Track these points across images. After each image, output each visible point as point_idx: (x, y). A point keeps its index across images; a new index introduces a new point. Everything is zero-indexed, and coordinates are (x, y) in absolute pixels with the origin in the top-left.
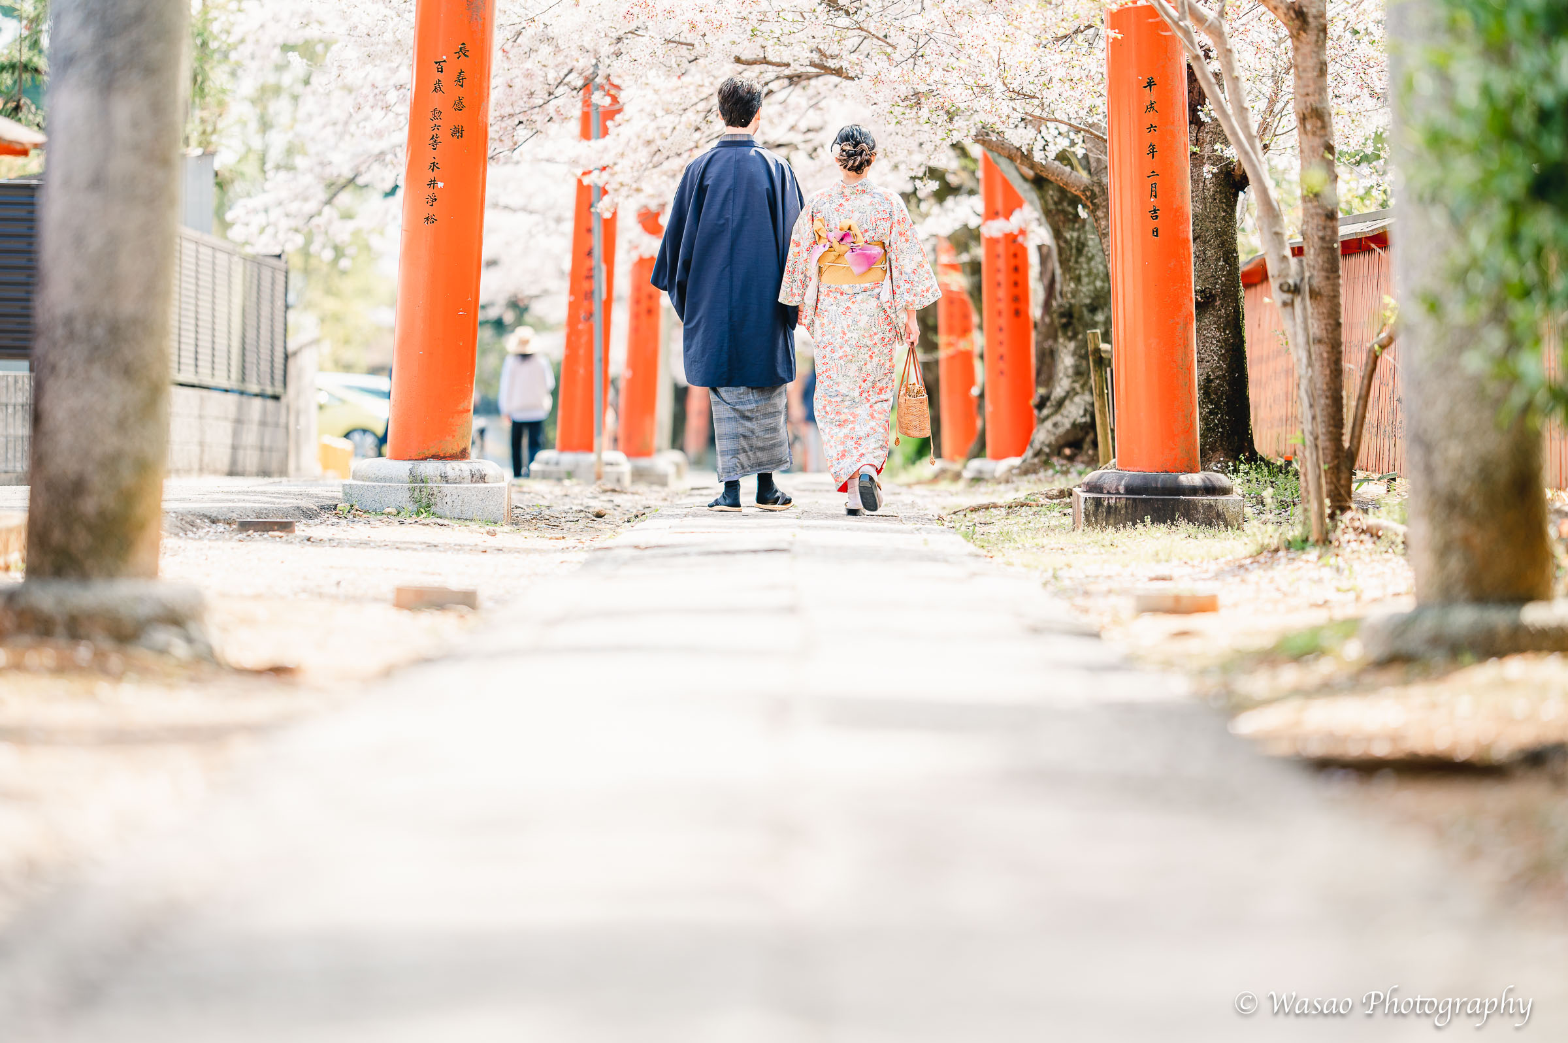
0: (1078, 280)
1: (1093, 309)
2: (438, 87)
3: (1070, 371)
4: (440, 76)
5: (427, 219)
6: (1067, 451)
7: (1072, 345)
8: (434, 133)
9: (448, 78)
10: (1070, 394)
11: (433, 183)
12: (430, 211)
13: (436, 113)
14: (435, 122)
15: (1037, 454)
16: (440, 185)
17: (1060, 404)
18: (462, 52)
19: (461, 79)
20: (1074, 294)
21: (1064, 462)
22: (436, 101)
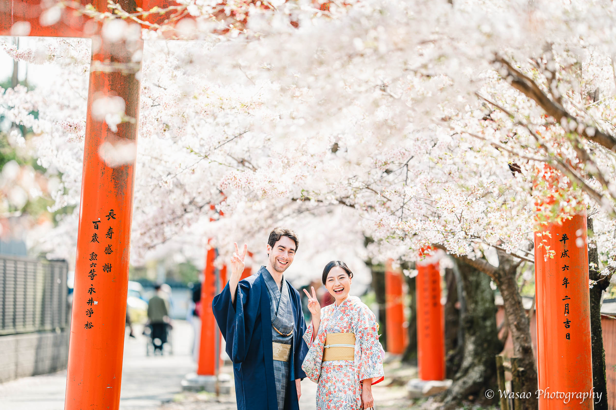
0: (476, 303)
1: (485, 318)
2: (95, 238)
3: (472, 353)
4: (96, 231)
5: (87, 325)
6: (471, 398)
7: (473, 339)
8: (92, 268)
9: (102, 233)
10: (472, 366)
11: (91, 302)
12: (90, 320)
13: (94, 256)
14: (93, 261)
15: (454, 398)
16: (96, 303)
17: (466, 371)
18: (111, 215)
19: (110, 233)
20: (475, 310)
21: (469, 403)
22: (94, 247)
